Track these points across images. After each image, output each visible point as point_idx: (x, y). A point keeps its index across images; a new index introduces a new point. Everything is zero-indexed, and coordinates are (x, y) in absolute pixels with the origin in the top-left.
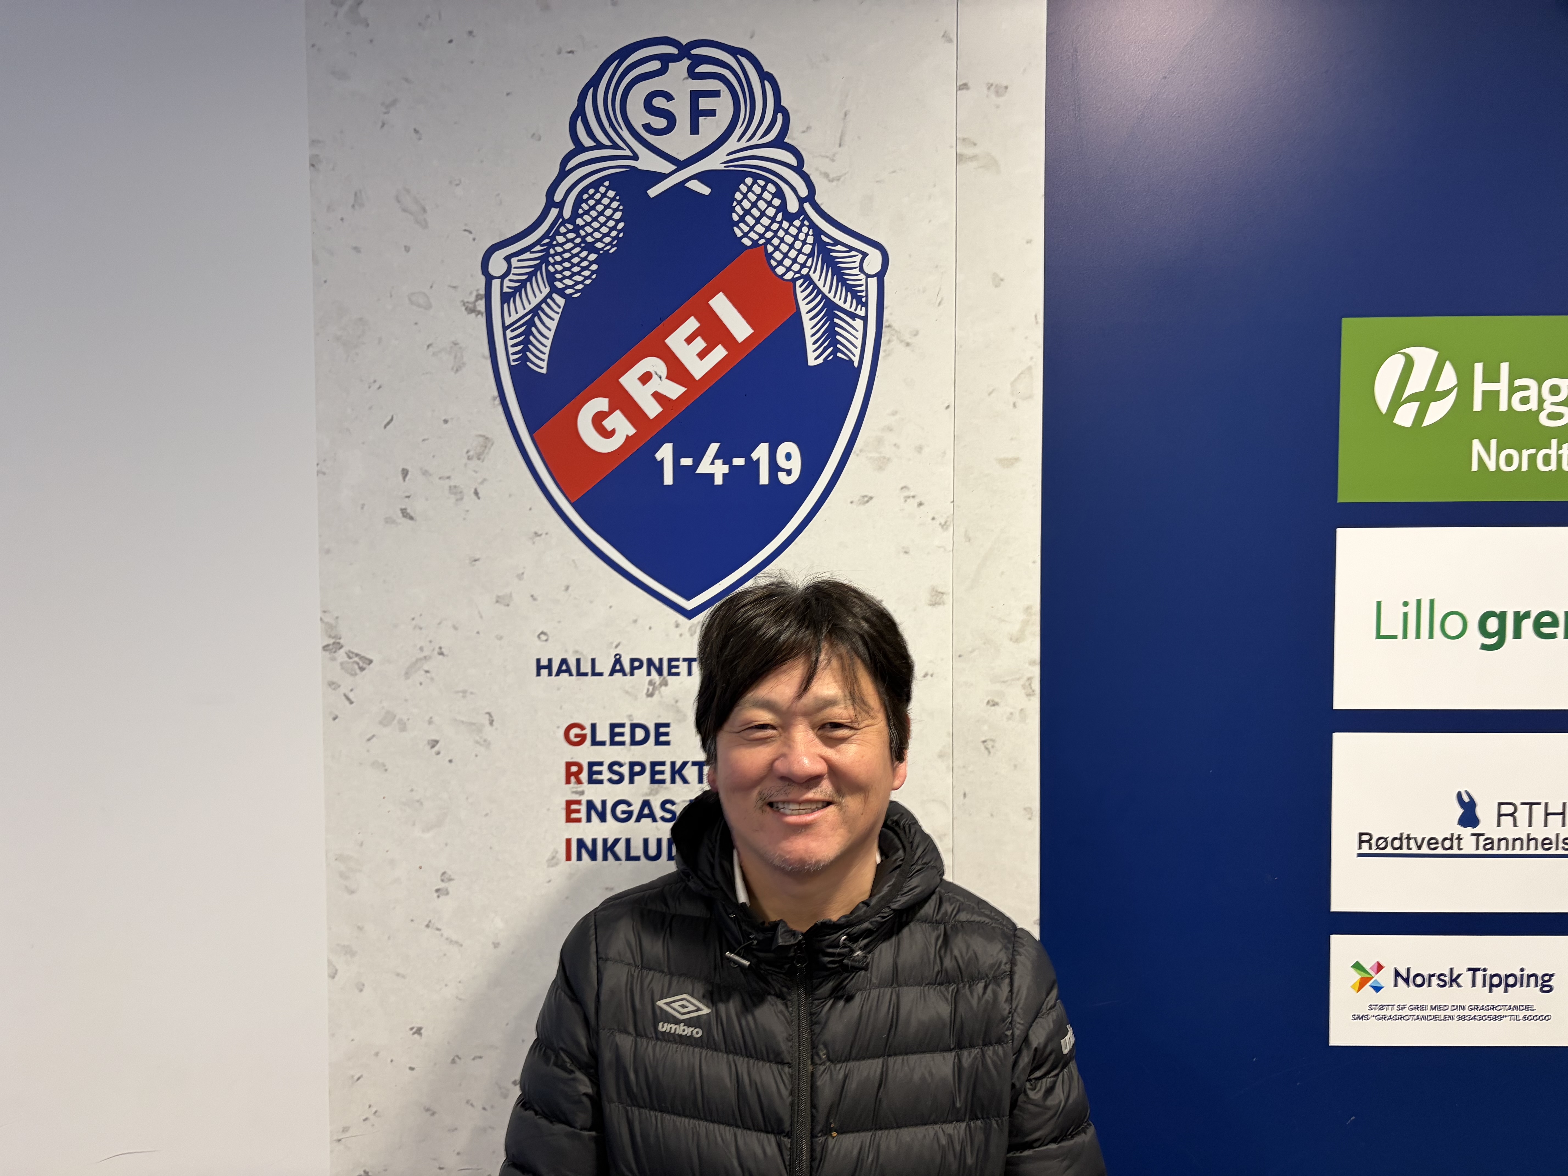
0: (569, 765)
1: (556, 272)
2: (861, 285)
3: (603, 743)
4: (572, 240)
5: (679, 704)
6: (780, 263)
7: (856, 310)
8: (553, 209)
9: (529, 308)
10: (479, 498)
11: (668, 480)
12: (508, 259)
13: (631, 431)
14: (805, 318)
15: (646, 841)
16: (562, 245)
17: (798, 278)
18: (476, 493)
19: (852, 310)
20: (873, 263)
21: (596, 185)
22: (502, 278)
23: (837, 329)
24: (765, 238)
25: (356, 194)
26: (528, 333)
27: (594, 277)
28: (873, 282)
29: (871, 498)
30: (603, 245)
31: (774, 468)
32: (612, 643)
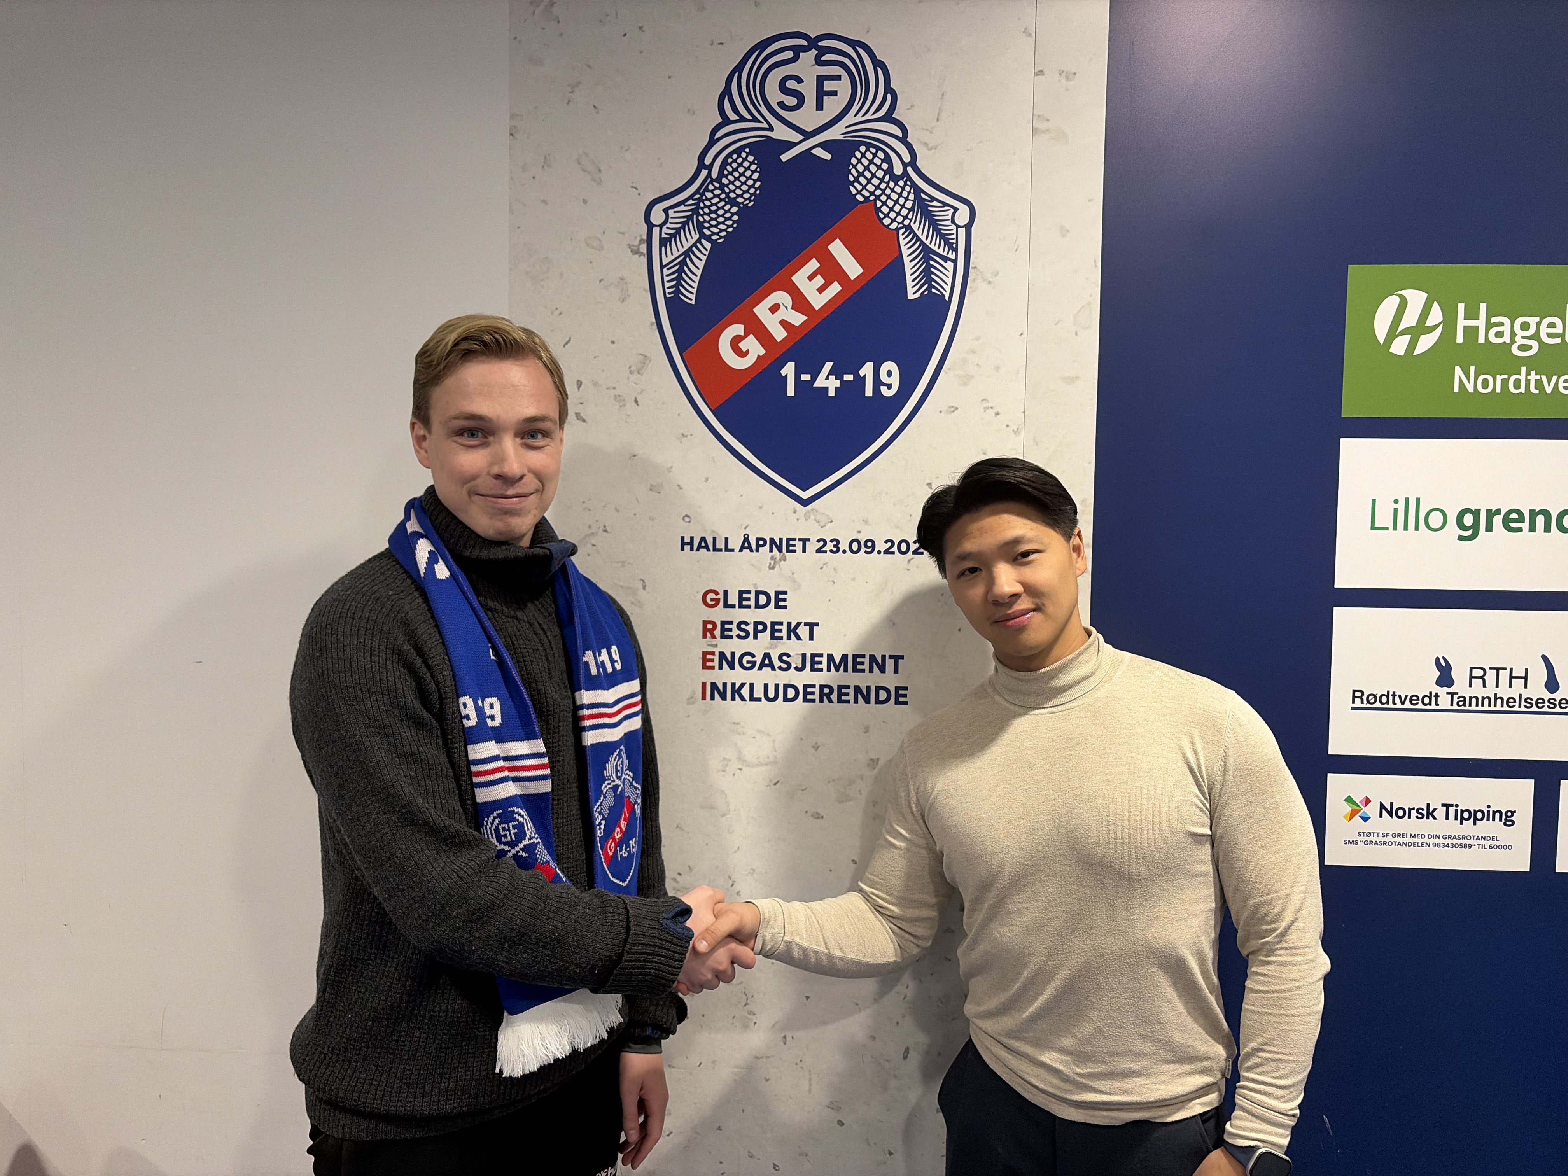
0: (705, 623)
1: (705, 221)
2: (953, 234)
3: (733, 606)
4: (718, 196)
5: (795, 575)
6: (887, 215)
7: (948, 254)
8: (703, 170)
9: (682, 250)
10: (638, 405)
11: (791, 392)
12: (666, 211)
13: (762, 352)
14: (906, 260)
15: (766, 686)
16: (709, 200)
17: (901, 228)
18: (636, 401)
19: (945, 254)
20: (963, 217)
21: (738, 151)
22: (661, 226)
23: (932, 269)
24: (875, 196)
25: (545, 158)
26: (680, 271)
27: (735, 225)
28: (962, 232)
29: (957, 408)
30: (743, 200)
31: (877, 382)
32: (742, 525)
